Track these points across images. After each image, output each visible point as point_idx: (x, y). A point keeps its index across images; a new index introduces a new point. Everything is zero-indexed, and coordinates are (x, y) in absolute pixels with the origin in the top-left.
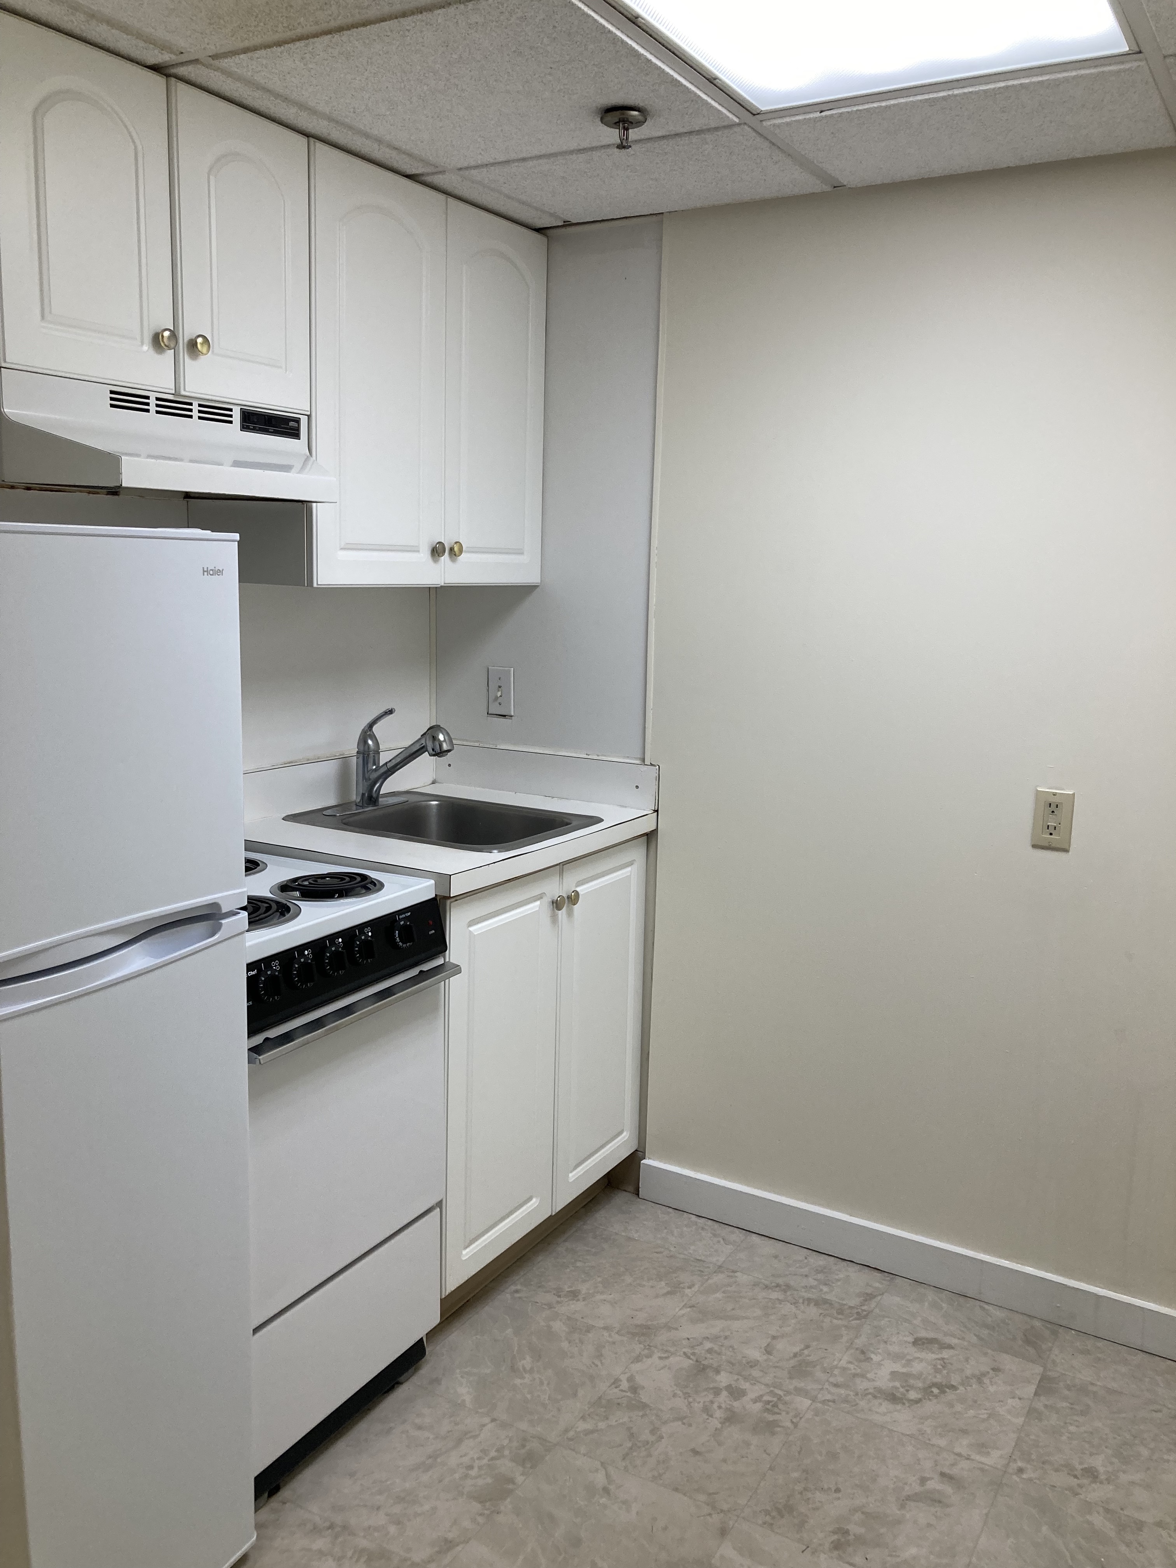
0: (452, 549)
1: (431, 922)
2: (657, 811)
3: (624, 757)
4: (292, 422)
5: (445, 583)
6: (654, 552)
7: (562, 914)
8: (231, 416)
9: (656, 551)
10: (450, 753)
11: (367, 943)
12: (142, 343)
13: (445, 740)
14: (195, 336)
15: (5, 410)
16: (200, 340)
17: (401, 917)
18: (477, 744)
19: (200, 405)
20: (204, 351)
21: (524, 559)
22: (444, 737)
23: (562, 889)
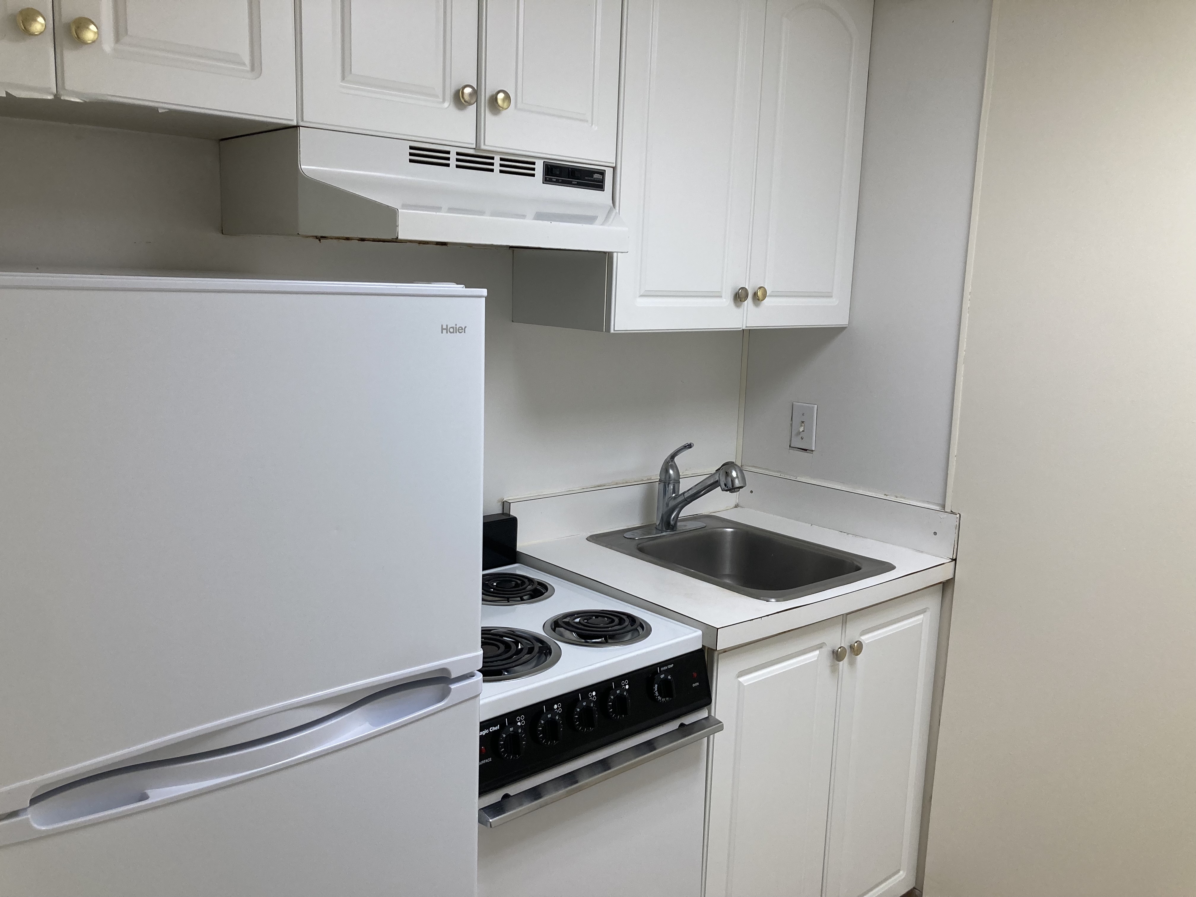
0: (755, 294)
1: (695, 675)
2: (955, 560)
3: (924, 502)
4: (596, 174)
5: (746, 327)
6: (967, 296)
7: (844, 664)
8: (534, 169)
9: (969, 296)
10: (742, 489)
11: (620, 699)
12: (444, 100)
13: (737, 477)
14: (496, 91)
15: (302, 167)
16: (501, 96)
17: (662, 669)
18: (778, 475)
19: (501, 159)
20: (505, 106)
21: (833, 302)
22: (737, 474)
23: (845, 641)
